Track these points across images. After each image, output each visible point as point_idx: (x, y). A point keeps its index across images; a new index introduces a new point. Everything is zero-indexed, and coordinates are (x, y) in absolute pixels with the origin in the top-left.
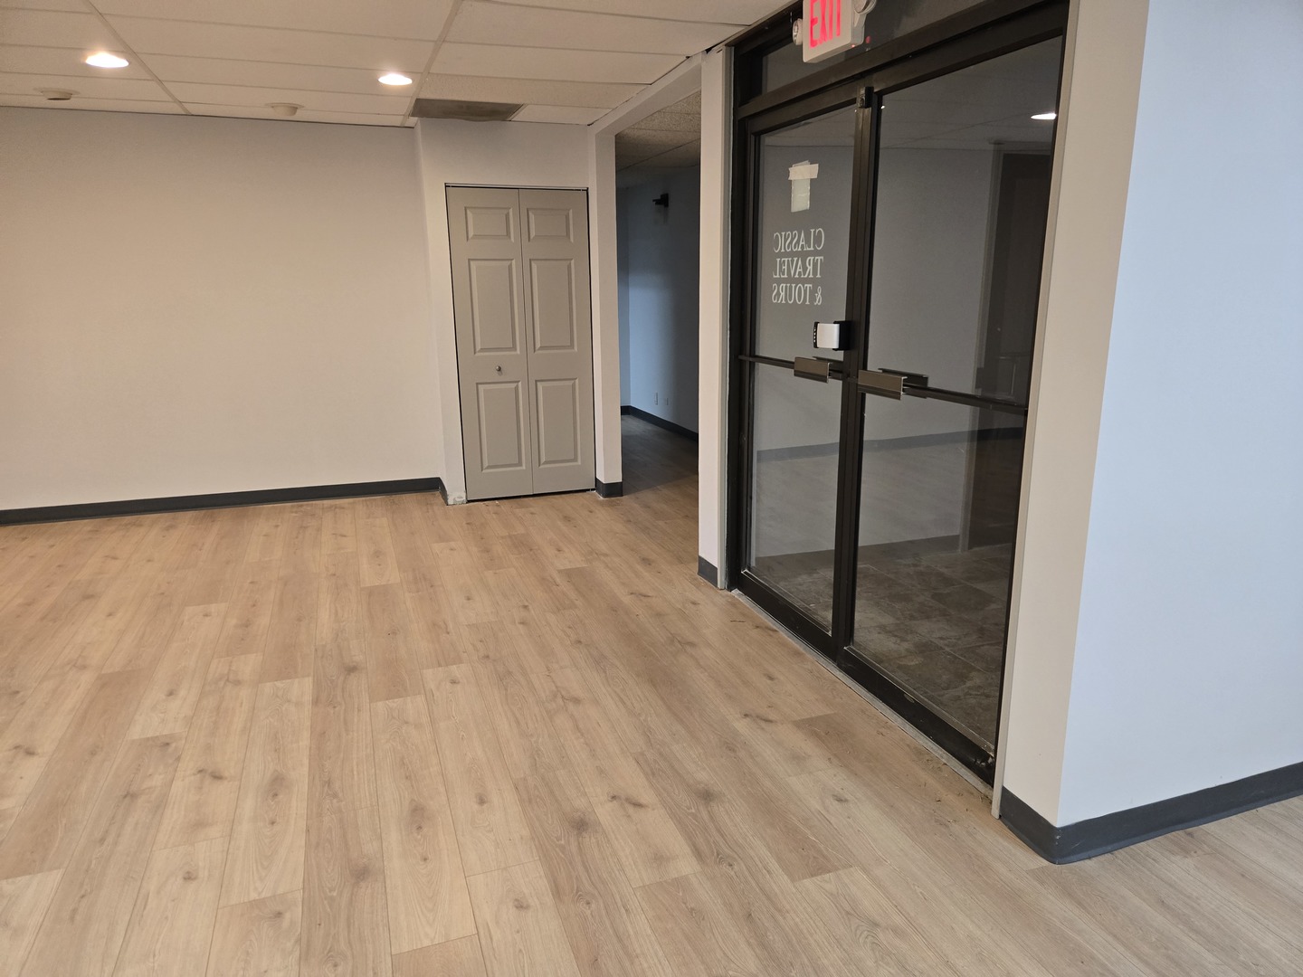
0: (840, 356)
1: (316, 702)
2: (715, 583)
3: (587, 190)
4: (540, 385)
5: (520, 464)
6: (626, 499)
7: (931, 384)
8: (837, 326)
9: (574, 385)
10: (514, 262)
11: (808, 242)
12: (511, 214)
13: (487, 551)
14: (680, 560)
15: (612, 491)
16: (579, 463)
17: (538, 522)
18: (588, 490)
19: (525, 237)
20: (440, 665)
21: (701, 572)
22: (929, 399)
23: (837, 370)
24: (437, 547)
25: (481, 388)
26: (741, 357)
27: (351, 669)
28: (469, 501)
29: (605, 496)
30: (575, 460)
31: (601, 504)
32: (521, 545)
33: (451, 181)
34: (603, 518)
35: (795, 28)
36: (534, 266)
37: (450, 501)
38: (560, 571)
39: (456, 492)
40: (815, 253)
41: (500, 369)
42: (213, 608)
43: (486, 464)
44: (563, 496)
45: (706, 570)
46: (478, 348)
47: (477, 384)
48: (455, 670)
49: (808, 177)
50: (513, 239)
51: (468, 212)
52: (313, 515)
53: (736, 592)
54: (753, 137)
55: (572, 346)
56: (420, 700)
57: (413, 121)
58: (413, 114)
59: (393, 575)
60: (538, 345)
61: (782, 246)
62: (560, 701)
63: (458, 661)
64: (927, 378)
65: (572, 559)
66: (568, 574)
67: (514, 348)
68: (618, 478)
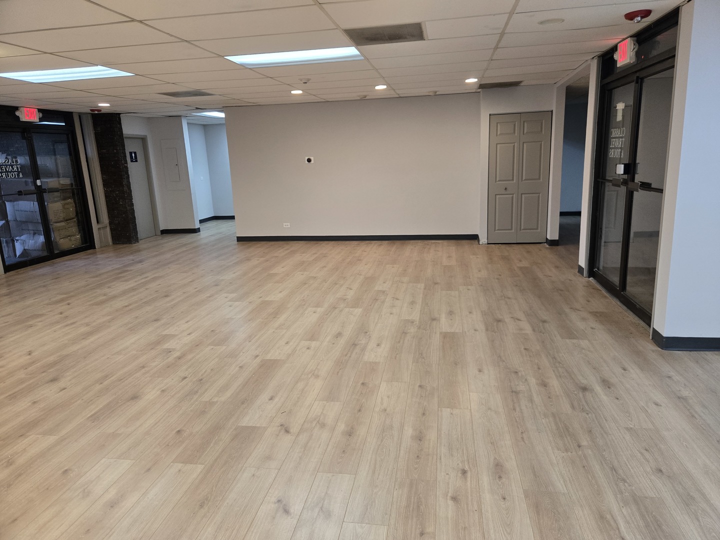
0: (626, 177)
1: (425, 289)
2: (583, 275)
3: (552, 111)
4: (523, 196)
5: (511, 229)
6: (560, 248)
7: (653, 186)
8: (623, 165)
9: (539, 197)
10: (516, 144)
11: (621, 133)
12: (516, 124)
13: (491, 259)
14: (572, 268)
15: (553, 243)
16: (539, 230)
17: (515, 253)
18: (542, 243)
19: (522, 133)
20: (465, 285)
21: (579, 272)
22: (652, 192)
23: (625, 183)
24: (471, 257)
25: (498, 196)
26: (599, 180)
27: (436, 284)
28: (488, 244)
29: (549, 245)
30: (537, 229)
31: (547, 248)
32: (506, 259)
33: (491, 113)
34: (546, 252)
35: (615, 55)
36: (525, 145)
37: (481, 243)
38: (518, 267)
39: (483, 240)
40: (622, 138)
41: (506, 189)
42: (395, 266)
43: (497, 228)
44: (531, 245)
45: (581, 270)
46: (498, 180)
47: (496, 195)
48: (470, 287)
49: (622, 108)
50: (516, 134)
51: (498, 125)
52: (428, 245)
53: (591, 279)
54: (607, 92)
55: (539, 179)
56: (457, 292)
57: (479, 90)
58: (479, 88)
59: (453, 262)
60: (524, 178)
61: (613, 135)
62: (503, 298)
63: (471, 285)
64: (651, 184)
65: (525, 264)
66: (521, 268)
67: (513, 180)
68: (557, 238)
